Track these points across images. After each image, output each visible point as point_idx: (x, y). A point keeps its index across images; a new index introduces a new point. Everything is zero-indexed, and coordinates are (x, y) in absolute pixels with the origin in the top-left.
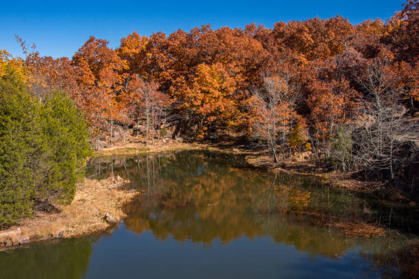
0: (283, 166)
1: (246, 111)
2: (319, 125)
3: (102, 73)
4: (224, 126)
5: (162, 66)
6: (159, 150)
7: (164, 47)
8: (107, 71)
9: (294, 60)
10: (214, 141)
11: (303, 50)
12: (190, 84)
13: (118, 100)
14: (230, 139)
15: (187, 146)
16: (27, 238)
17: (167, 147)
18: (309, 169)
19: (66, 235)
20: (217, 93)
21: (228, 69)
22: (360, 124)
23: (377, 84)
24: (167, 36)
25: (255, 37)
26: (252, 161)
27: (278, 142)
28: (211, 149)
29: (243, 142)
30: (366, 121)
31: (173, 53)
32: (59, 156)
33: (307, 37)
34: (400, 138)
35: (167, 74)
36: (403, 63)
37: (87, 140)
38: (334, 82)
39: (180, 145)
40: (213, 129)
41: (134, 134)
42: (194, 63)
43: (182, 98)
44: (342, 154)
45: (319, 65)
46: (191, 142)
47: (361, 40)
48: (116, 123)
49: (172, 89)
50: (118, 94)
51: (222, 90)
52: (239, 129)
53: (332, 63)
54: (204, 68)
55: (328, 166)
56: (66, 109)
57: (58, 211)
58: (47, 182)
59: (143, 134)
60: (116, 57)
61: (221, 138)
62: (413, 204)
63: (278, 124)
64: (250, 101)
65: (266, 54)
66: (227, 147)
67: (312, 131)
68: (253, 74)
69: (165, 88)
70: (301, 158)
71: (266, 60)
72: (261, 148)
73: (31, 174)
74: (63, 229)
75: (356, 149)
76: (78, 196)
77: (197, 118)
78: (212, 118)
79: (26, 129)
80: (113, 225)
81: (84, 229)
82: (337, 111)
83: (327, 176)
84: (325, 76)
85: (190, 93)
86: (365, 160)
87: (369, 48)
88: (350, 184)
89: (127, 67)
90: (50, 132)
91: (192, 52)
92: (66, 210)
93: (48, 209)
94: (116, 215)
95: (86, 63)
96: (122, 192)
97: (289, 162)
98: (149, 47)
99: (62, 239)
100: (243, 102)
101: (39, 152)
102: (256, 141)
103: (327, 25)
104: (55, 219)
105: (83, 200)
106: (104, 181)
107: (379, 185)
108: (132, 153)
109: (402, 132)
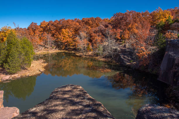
0: (86, 55)
1: (75, 41)
2: (94, 45)
3: (36, 32)
4: (69, 45)
5: (52, 29)
6: (52, 52)
7: (53, 25)
8: (37, 31)
9: (87, 28)
10: (67, 49)
11: (89, 25)
12: (60, 34)
13: (40, 39)
14: (71, 49)
15: (60, 51)
16: (19, 76)
17: (54, 52)
18: (92, 56)
19: (30, 75)
20: (67, 37)
21: (70, 30)
22: (104, 44)
23: (109, 34)
24: (53, 22)
25: (77, 22)
26: (77, 54)
27: (84, 49)
28: (66, 52)
29: (75, 49)
30: (106, 44)
31: (55, 26)
32: (26, 54)
33: (90, 22)
34: (114, 48)
35: (53, 32)
36: (114, 29)
37: (33, 50)
38: (98, 34)
39: (57, 51)
40: (66, 46)
41: (45, 48)
42: (61, 29)
43: (58, 38)
44: (101, 52)
45: (94, 29)
46: (61, 50)
47: (104, 23)
48: (40, 45)
49: (55, 36)
50: (40, 37)
51: (69, 36)
52: (73, 46)
53: (97, 29)
54: (63, 30)
55: (97, 55)
56: (27, 42)
57: (27, 69)
58: (23, 61)
59: (47, 48)
60: (39, 28)
61: (69, 48)
62: (117, 64)
63: (84, 45)
64: (76, 39)
65: (80, 26)
66: (70, 51)
67: (93, 46)
68: (77, 31)
69: (53, 35)
70: (90, 53)
71: (80, 28)
72: (80, 51)
73: (19, 59)
74: (29, 74)
75: (104, 50)
76: (32, 65)
77: (62, 43)
78: (66, 43)
79: (17, 47)
80: (42, 72)
81: (34, 73)
82: (99, 41)
83: (97, 58)
84: (95, 32)
85: (60, 37)
86: (106, 53)
87: (106, 25)
88: (103, 59)
89: (42, 30)
90: (23, 48)
91: (60, 26)
92: (29, 69)
93: (24, 69)
94: (42, 70)
95: (31, 29)
96: (43, 64)
97: (87, 54)
98: (48, 24)
99: (29, 76)
100: (74, 39)
101: (21, 53)
102: (78, 49)
103: (95, 19)
104: (26, 71)
105: (33, 66)
106: (38, 61)
107: (110, 59)
108: (45, 53)
109: (115, 46)
